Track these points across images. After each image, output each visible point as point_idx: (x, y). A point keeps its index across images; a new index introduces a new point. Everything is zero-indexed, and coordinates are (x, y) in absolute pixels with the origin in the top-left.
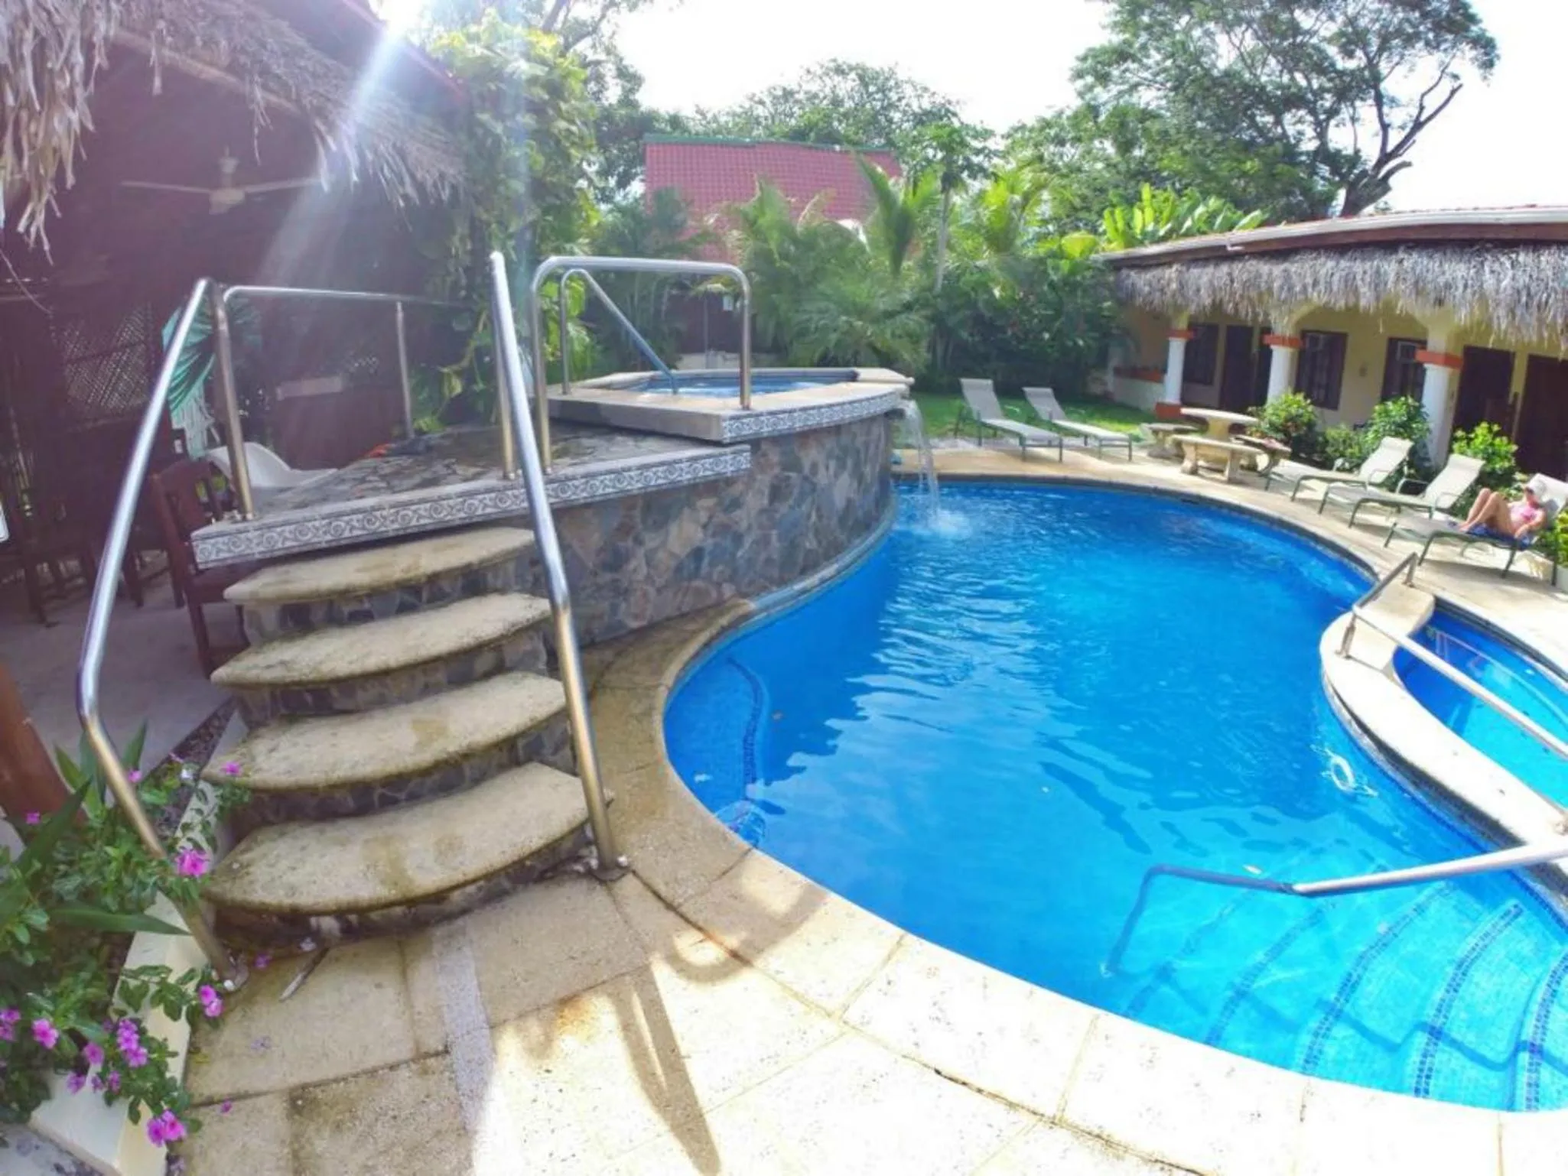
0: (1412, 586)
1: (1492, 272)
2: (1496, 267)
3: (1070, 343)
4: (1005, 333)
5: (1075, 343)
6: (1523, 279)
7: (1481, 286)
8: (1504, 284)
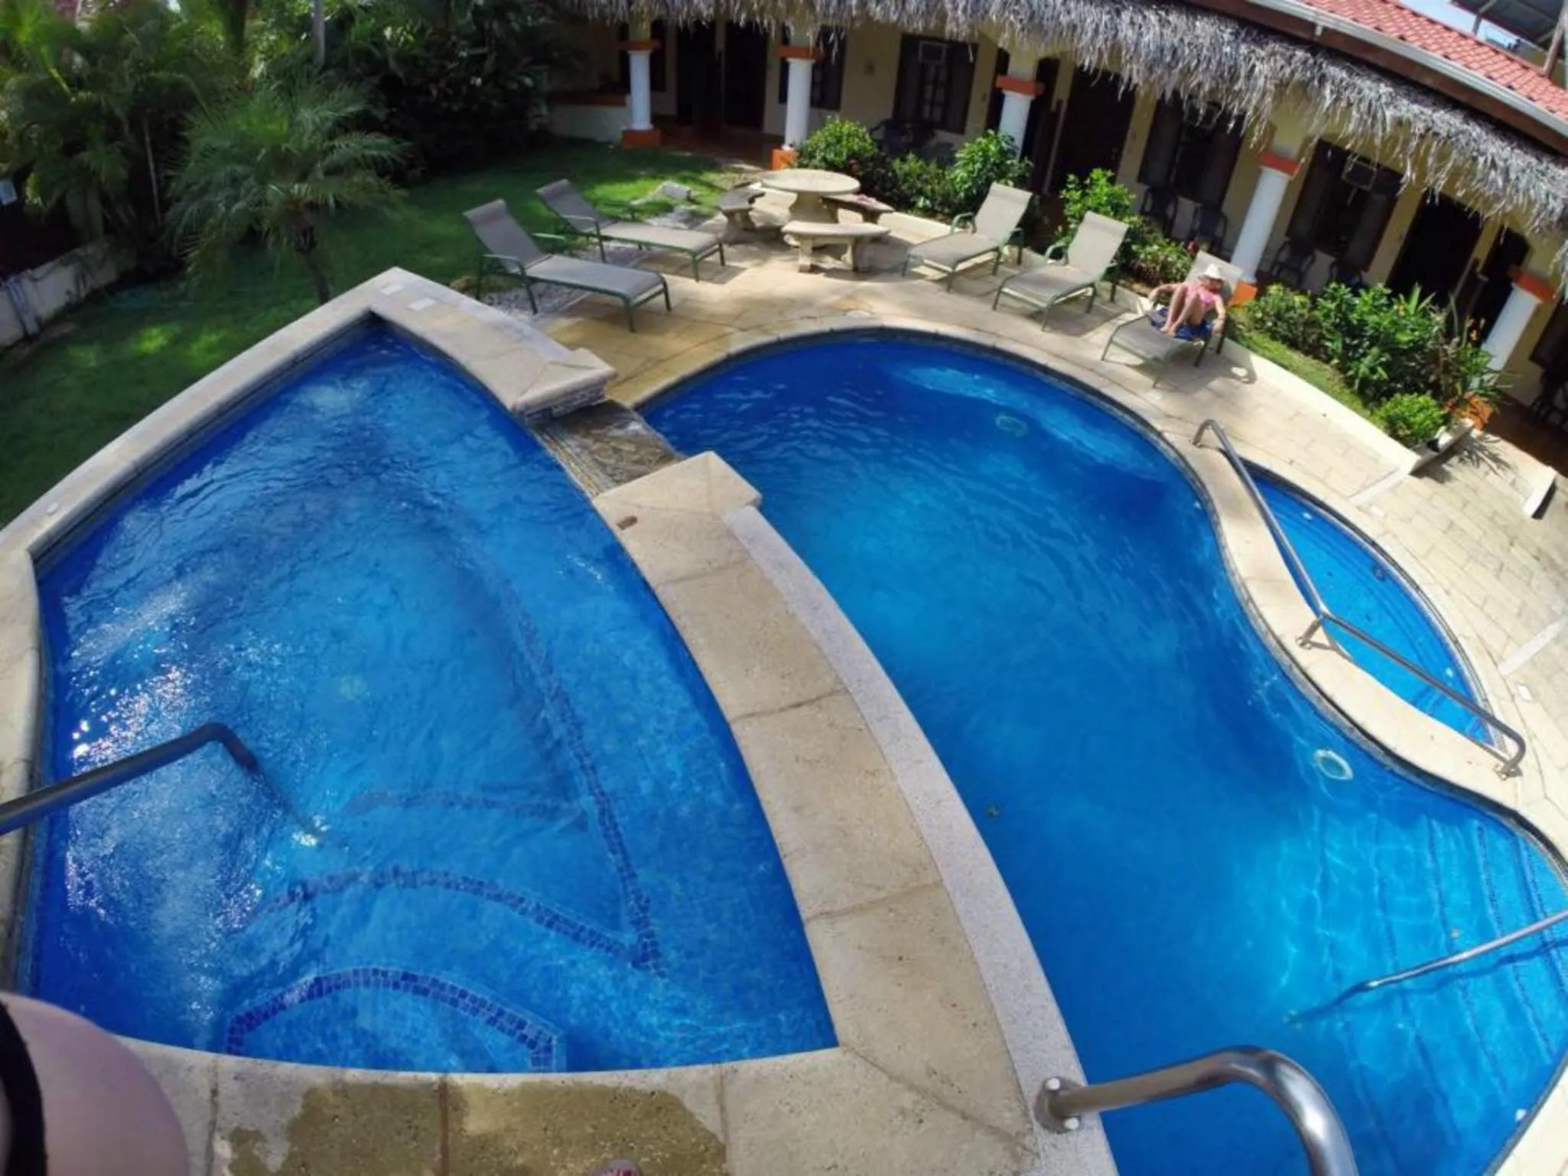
0: (1201, 446)
1: (1132, 23)
2: (1139, 19)
3: (514, 86)
4: (428, 93)
5: (521, 84)
6: (1170, 39)
7: (1115, 36)
8: (1146, 39)
